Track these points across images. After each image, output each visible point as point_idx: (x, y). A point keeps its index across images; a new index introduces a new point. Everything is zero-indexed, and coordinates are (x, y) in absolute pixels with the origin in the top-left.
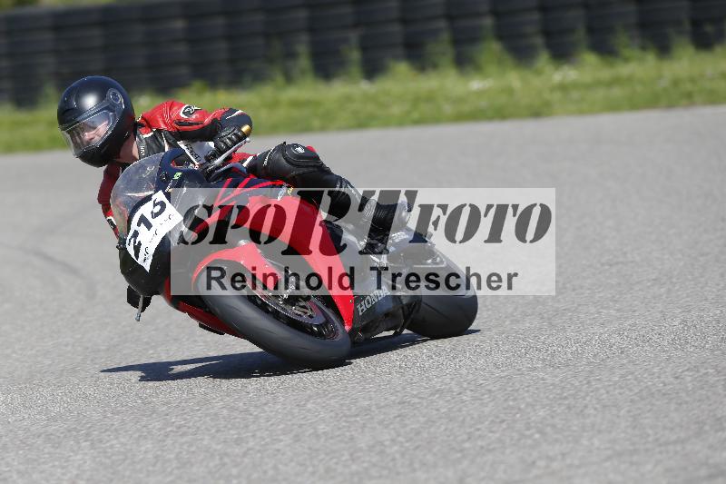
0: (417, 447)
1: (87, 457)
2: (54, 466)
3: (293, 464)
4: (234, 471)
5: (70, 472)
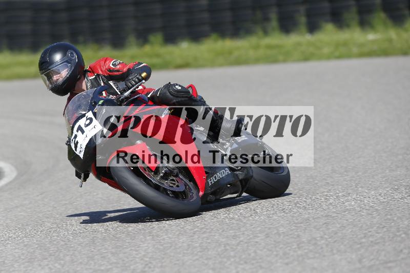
0: (335, 242)
1: (150, 245)
2: (131, 250)
3: (265, 250)
4: (232, 254)
5: (140, 253)
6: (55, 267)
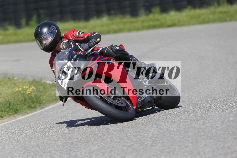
1: (155, 130)
2: (144, 133)
5: (150, 135)
6: (101, 145)
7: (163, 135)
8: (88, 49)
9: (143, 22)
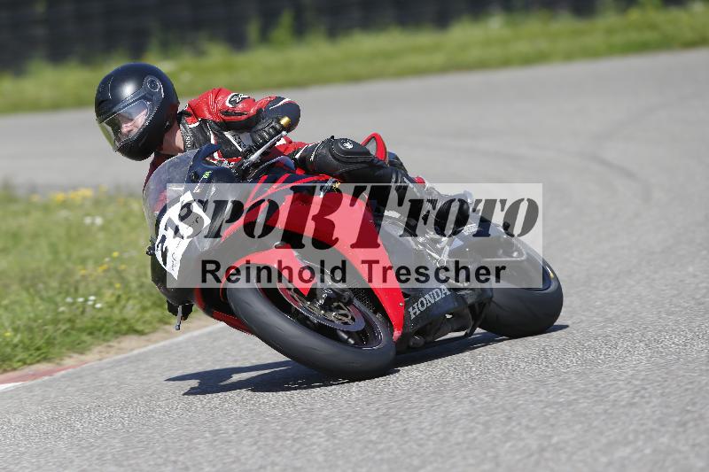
7: (666, 373)
8: (251, 151)
9: (610, 31)
